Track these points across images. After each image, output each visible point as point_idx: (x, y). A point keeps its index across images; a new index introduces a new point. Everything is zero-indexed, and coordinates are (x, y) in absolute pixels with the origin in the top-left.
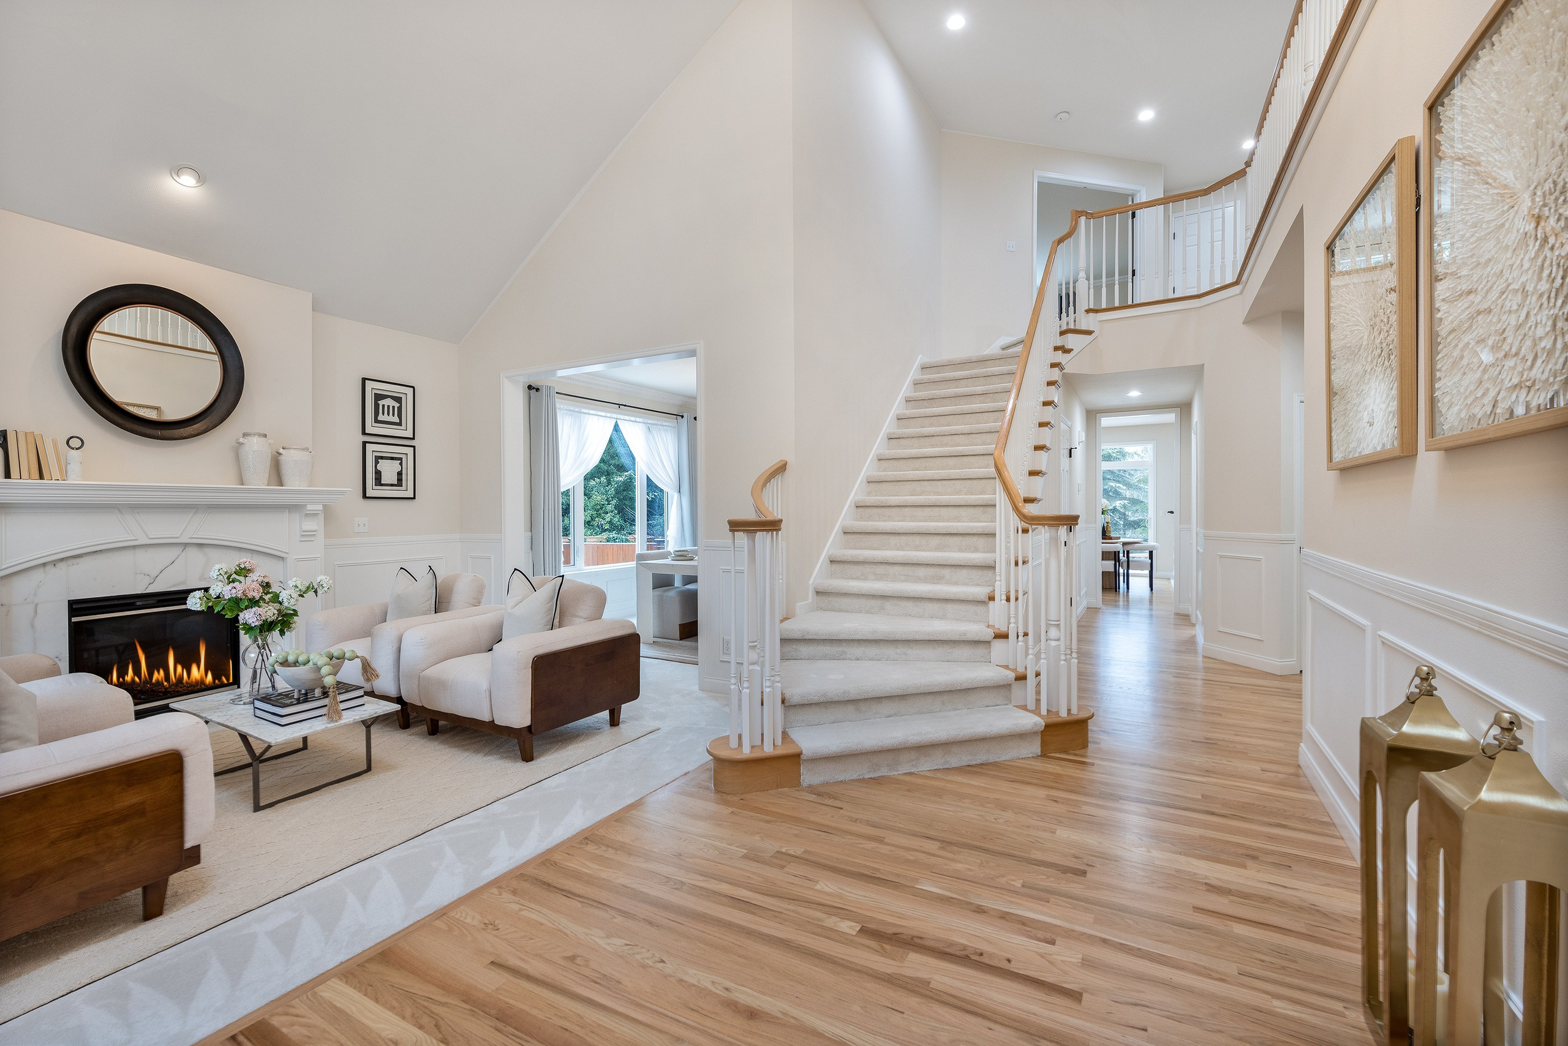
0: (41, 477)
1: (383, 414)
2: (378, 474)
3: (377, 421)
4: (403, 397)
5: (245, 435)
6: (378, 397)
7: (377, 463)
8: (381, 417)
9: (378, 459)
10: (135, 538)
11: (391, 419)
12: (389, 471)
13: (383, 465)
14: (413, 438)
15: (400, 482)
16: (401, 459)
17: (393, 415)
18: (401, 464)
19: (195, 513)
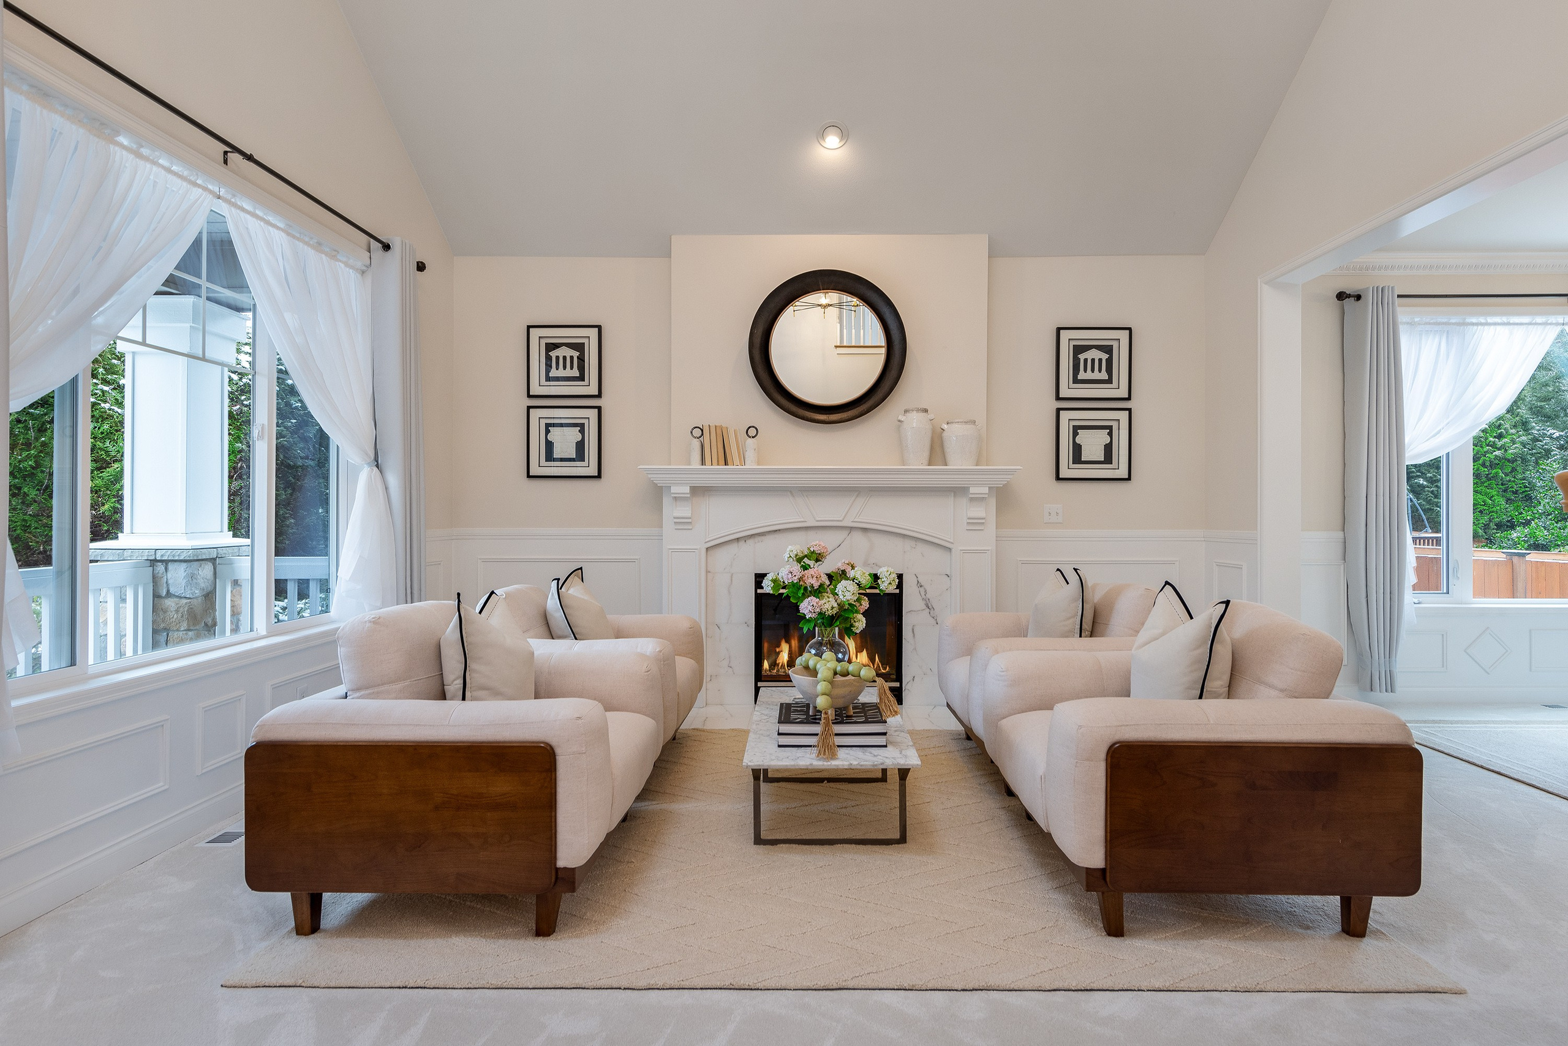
0: (726, 464)
1: (1085, 371)
2: (1077, 449)
3: (1076, 381)
4: (1115, 344)
5: (906, 411)
6: (1078, 350)
7: (1075, 434)
8: (1082, 375)
9: (1076, 429)
10: (802, 520)
11: (1097, 375)
12: (1093, 444)
13: (1083, 437)
14: (1129, 398)
15: (1108, 458)
16: (1110, 428)
17: (1100, 371)
18: (1110, 434)
19: (857, 496)
